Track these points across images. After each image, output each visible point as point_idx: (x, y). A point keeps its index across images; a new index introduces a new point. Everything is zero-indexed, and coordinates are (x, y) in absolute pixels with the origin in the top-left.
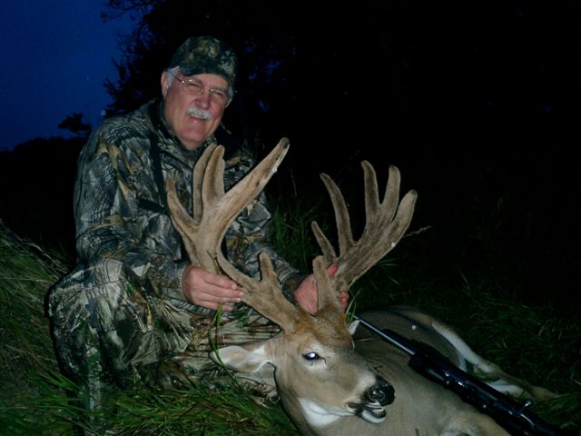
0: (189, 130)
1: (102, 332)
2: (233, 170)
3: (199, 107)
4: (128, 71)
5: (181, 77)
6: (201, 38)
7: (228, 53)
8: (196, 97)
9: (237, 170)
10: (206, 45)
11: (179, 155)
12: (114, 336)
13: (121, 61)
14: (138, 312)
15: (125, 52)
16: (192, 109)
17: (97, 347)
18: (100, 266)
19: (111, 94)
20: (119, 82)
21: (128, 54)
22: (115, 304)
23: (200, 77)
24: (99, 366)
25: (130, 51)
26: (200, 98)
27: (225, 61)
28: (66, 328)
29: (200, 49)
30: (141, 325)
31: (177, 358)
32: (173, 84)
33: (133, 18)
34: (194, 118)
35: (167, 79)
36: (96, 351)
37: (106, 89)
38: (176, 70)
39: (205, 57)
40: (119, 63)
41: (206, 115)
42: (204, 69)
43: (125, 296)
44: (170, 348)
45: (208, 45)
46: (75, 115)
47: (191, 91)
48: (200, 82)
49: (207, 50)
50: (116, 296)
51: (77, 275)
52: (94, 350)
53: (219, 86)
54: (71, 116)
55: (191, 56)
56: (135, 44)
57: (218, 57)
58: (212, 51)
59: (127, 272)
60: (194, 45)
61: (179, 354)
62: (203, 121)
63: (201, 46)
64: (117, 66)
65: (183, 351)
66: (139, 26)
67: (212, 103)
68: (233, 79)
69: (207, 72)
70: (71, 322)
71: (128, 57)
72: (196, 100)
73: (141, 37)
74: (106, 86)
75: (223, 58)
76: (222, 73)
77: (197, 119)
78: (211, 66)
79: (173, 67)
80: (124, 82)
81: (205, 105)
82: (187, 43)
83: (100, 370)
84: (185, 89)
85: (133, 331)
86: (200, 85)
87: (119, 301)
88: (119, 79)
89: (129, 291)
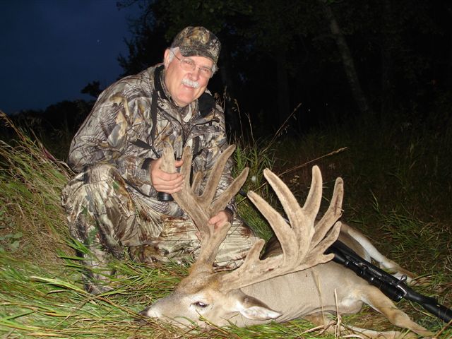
0: (182, 95)
1: (97, 215)
2: (207, 125)
3: (191, 79)
4: (136, 48)
5: (180, 56)
6: (196, 28)
7: (214, 41)
8: (189, 72)
9: (211, 125)
10: (200, 34)
11: (171, 111)
12: (105, 218)
13: (131, 41)
14: (123, 202)
15: (134, 33)
16: (186, 80)
17: (95, 225)
18: (94, 170)
19: (123, 66)
20: (129, 57)
21: (137, 35)
22: (105, 196)
23: (193, 58)
24: (98, 239)
25: (138, 33)
26: (191, 72)
27: (213, 47)
28: (73, 214)
29: (196, 37)
30: (125, 211)
31: (154, 242)
32: (173, 59)
33: (141, 7)
34: (187, 86)
35: (170, 55)
36: (94, 228)
37: (119, 62)
38: (176, 49)
39: (198, 43)
40: (129, 43)
41: (195, 84)
42: (197, 52)
43: (112, 191)
44: (148, 234)
45: (201, 35)
46: (94, 82)
47: (186, 67)
48: (193, 61)
49: (200, 38)
50: (105, 190)
51: (79, 176)
52: (93, 228)
53: (206, 65)
54: (92, 83)
55: (188, 41)
56: (141, 26)
57: (208, 44)
58: (204, 39)
59: (114, 174)
60: (190, 34)
61: (155, 239)
62: (192, 88)
63: (195, 34)
64: (128, 44)
65: (158, 236)
66: (145, 14)
67: (200, 77)
68: (217, 60)
69: (200, 55)
70: (77, 209)
71: (137, 37)
72: (189, 74)
73: (147, 21)
74: (119, 60)
75: (211, 44)
76: (210, 56)
77: (188, 87)
78: (202, 50)
79: (174, 47)
80: (133, 57)
81: (195, 78)
82: (186, 30)
83: (98, 241)
84: (182, 65)
85: (120, 216)
86: (193, 63)
87: (108, 194)
88: (129, 54)
89: (115, 187)
